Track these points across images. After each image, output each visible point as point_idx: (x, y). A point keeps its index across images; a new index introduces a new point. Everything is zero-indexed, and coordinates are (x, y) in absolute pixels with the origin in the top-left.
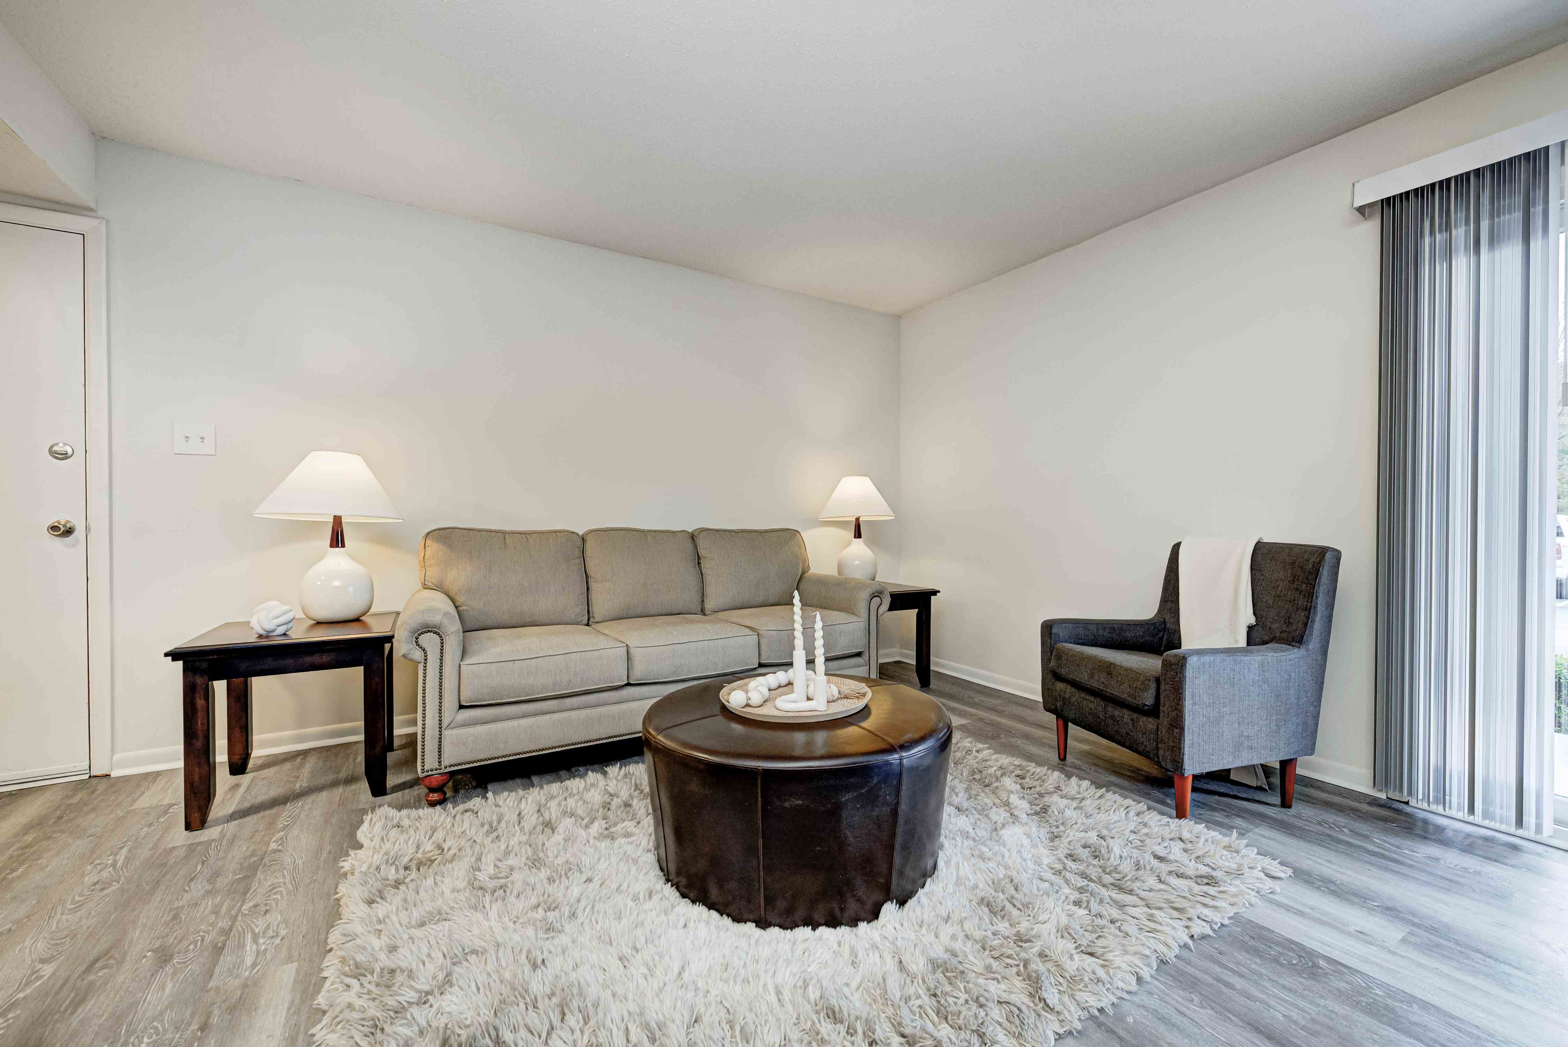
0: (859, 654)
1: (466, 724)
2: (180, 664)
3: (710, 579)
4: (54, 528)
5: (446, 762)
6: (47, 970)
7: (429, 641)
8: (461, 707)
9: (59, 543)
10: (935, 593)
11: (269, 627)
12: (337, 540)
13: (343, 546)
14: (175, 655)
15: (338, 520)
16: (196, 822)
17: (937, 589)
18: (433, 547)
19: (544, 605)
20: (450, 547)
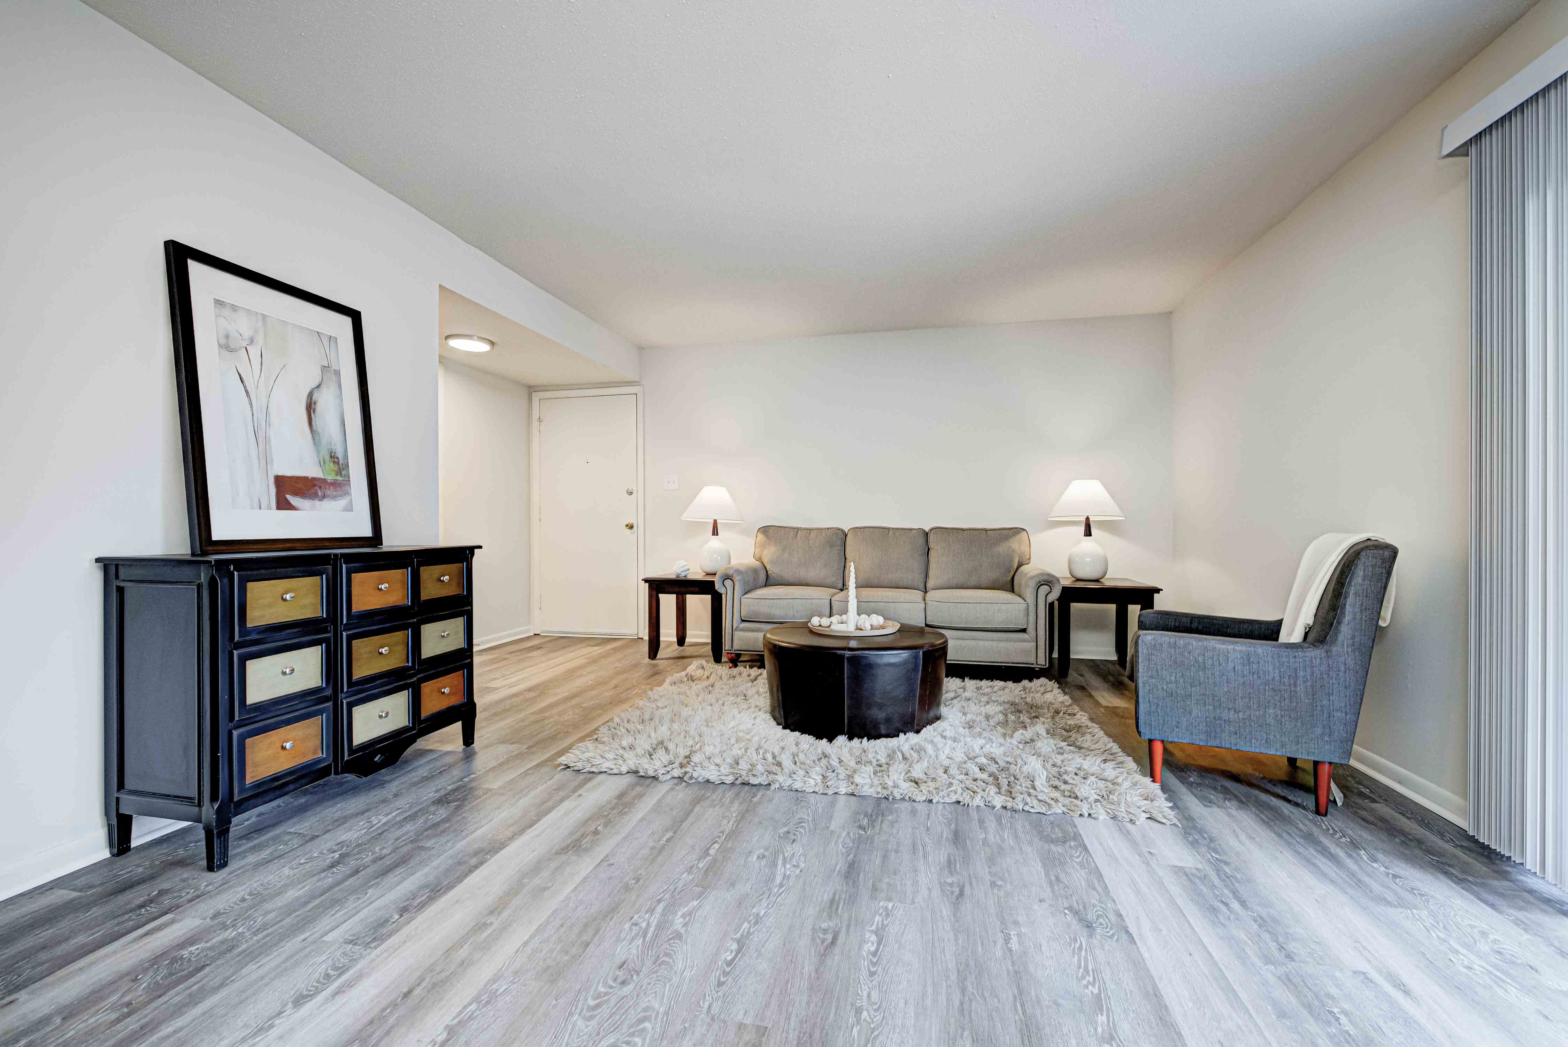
0: (1024, 631)
1: (743, 630)
2: (647, 584)
3: (933, 565)
4: (627, 526)
5: (735, 647)
6: (590, 682)
7: (728, 583)
8: (743, 621)
9: (628, 531)
10: (1158, 591)
11: (679, 572)
12: (715, 532)
13: (717, 535)
14: (646, 581)
15: (715, 522)
16: (652, 657)
17: (1159, 587)
18: (761, 536)
19: (812, 574)
20: (767, 536)
